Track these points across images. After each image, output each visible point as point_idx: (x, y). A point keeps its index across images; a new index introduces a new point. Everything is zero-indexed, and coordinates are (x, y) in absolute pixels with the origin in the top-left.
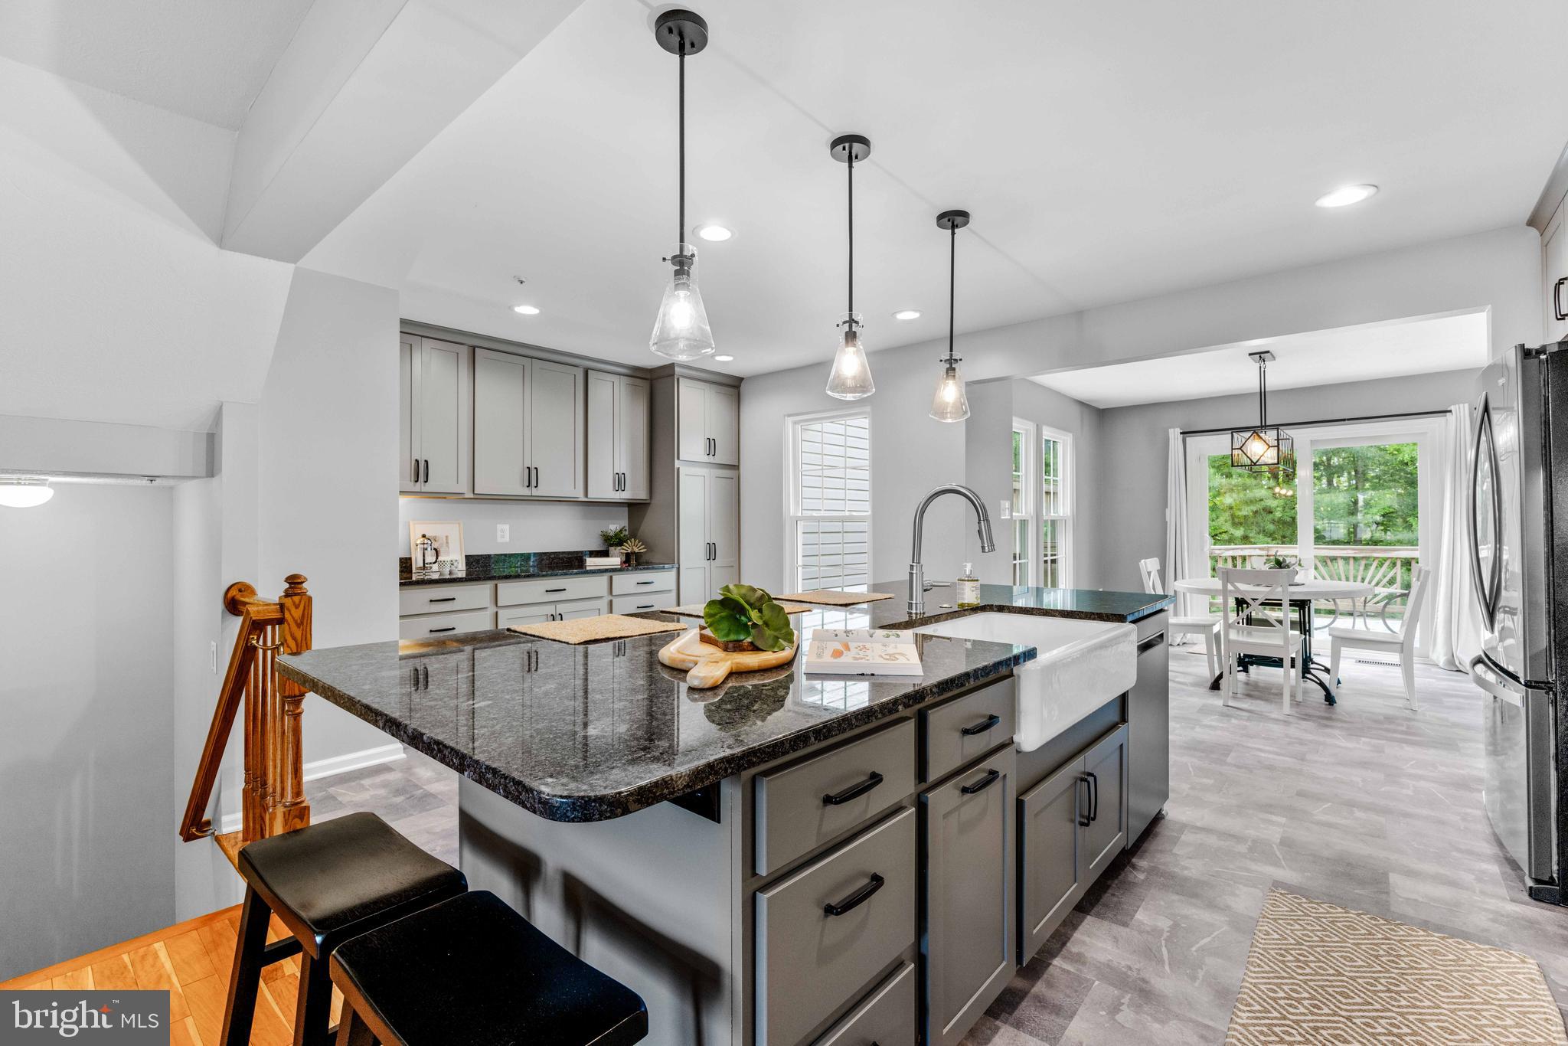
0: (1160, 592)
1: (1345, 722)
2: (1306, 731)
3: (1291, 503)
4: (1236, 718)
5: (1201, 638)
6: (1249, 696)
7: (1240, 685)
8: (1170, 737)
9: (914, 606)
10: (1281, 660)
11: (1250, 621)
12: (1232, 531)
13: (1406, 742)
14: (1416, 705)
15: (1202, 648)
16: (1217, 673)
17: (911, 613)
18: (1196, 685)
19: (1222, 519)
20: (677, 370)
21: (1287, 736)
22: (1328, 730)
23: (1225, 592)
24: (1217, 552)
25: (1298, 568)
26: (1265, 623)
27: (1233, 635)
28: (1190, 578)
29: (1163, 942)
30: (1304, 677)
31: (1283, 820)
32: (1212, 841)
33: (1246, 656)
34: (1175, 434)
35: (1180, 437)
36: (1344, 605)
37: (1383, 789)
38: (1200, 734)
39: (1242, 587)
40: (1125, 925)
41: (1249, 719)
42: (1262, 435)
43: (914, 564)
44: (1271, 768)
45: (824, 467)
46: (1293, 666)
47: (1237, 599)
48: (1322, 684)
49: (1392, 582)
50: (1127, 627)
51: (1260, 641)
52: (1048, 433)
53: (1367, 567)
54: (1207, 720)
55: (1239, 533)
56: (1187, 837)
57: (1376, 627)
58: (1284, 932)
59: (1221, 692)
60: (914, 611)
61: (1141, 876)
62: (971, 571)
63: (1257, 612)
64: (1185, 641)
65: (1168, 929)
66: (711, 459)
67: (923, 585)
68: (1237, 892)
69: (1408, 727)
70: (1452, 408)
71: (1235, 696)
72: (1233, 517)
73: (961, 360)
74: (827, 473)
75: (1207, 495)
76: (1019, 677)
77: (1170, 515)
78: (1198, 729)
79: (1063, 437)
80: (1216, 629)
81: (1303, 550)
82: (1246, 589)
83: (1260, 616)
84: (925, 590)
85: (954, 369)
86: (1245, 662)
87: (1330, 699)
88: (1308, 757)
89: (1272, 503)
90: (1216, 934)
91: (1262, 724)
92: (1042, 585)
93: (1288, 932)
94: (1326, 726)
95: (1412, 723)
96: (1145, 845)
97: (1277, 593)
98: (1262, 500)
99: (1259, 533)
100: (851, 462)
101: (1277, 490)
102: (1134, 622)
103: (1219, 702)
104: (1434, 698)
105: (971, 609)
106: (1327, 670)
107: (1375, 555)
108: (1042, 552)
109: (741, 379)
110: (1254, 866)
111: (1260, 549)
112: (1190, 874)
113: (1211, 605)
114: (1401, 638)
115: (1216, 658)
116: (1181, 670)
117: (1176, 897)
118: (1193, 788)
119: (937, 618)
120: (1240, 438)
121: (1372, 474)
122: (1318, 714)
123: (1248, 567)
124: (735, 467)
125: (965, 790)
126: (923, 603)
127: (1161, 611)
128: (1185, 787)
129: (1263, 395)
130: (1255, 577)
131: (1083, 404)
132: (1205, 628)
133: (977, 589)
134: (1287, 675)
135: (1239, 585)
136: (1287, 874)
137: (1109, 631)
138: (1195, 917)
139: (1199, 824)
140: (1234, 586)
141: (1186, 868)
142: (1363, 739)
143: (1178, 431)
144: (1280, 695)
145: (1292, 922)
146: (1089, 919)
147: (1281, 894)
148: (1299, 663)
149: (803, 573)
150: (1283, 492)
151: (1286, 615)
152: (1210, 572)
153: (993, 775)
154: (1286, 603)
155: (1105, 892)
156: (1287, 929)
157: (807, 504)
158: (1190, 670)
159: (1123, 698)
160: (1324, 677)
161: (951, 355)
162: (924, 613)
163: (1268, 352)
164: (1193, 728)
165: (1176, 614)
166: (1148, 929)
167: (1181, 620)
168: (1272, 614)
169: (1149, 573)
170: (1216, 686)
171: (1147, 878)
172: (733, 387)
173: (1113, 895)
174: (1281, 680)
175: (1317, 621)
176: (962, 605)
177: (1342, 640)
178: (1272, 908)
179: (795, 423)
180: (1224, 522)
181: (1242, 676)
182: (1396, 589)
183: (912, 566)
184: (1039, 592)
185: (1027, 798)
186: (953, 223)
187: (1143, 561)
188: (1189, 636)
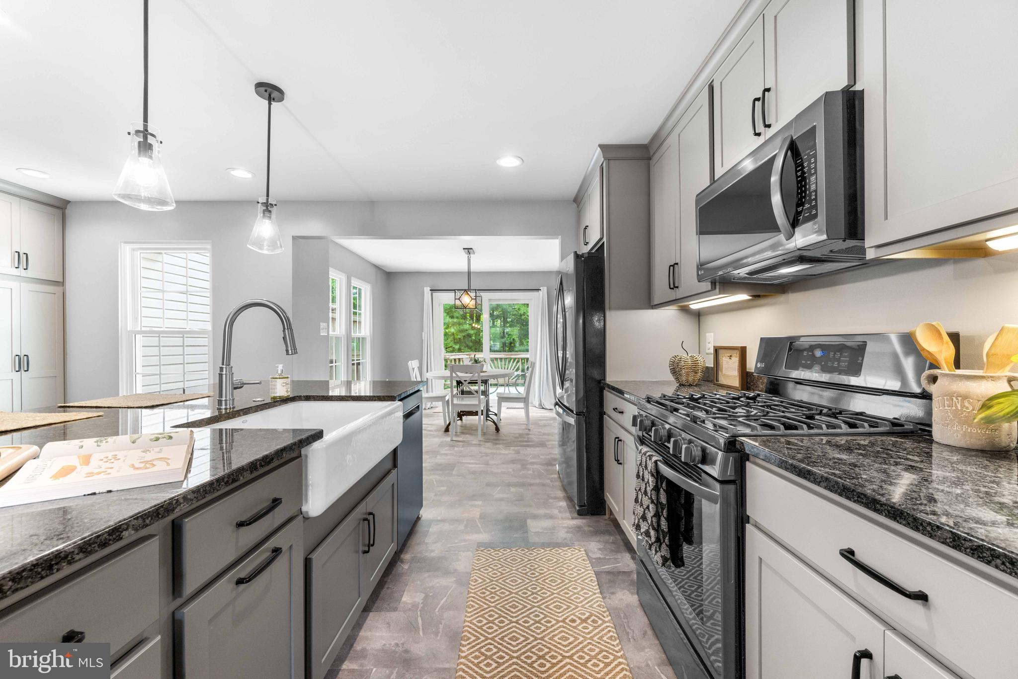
0: (419, 379)
1: (503, 440)
2: (488, 448)
3: (479, 332)
4: (457, 447)
5: (440, 403)
6: (463, 433)
7: (459, 427)
8: (424, 465)
9: (224, 403)
10: (477, 412)
11: (463, 392)
12: (454, 346)
13: (528, 446)
14: (531, 427)
15: (440, 409)
16: (448, 423)
17: (220, 409)
18: (436, 430)
19: (449, 340)
21: (481, 453)
22: (497, 446)
23: (451, 377)
24: (447, 357)
25: (484, 363)
26: (470, 393)
27: (456, 401)
28: (435, 370)
29: (419, 613)
30: (487, 419)
31: (480, 503)
32: (446, 527)
33: (461, 411)
34: (427, 290)
35: (430, 292)
36: (501, 381)
37: (521, 473)
38: (440, 460)
39: (460, 374)
40: (395, 609)
41: (463, 446)
42: (469, 293)
43: (224, 366)
44: (474, 473)
46: (482, 415)
47: (457, 381)
48: (494, 422)
49: (517, 370)
50: (398, 404)
51: (468, 402)
52: (355, 282)
53: (509, 362)
54: (443, 451)
55: (457, 347)
56: (434, 529)
57: (513, 391)
58: (484, 576)
59: (450, 433)
60: (223, 407)
61: (406, 567)
62: (282, 370)
63: (466, 388)
64: (432, 406)
65: (422, 601)
66: (21, 273)
67: (233, 384)
68: (460, 557)
69: (528, 439)
70: (541, 288)
71: (456, 435)
72: (454, 339)
73: (276, 205)
75: (443, 327)
76: (306, 456)
77: (424, 336)
78: (439, 457)
79: (365, 286)
80: (447, 398)
81: (485, 355)
82: (461, 375)
83: (468, 389)
84: (235, 388)
85: (270, 212)
86: (461, 415)
87: (497, 429)
88: (490, 462)
89: (472, 332)
90: (449, 593)
91: (469, 448)
92: (350, 379)
93: (486, 575)
94: (497, 444)
95: (530, 436)
96: (409, 542)
97: (476, 377)
98: (467, 330)
99: (466, 347)
101: (474, 325)
102: (401, 400)
103: (449, 439)
104: (537, 423)
105: (281, 401)
106: (496, 415)
107: (512, 357)
108: (351, 358)
110: (468, 537)
111: (467, 355)
112: (435, 555)
113: (445, 385)
114: (524, 396)
115: (447, 414)
116: (430, 423)
117: (426, 575)
118: (436, 495)
119: (246, 411)
120: (458, 294)
121: (509, 320)
122: (492, 438)
123: (461, 363)
124: (62, 283)
125: (240, 582)
126: (233, 400)
127: (418, 391)
128: (432, 495)
129: (469, 273)
130: (466, 369)
131: (377, 268)
132: (441, 398)
133: (287, 384)
134: (480, 418)
135: (458, 373)
136: (484, 537)
137: (386, 407)
138: (438, 585)
139: (439, 518)
140: (456, 374)
141: (433, 551)
142: (512, 448)
143: (429, 289)
144: (477, 430)
145: (487, 568)
146: (371, 614)
147: (482, 551)
148: (485, 413)
150: (476, 326)
151: (479, 388)
152: (444, 368)
153: (277, 551)
154: (479, 382)
155: (382, 588)
156: (485, 573)
158: (434, 422)
159: (395, 451)
160: (494, 418)
161: (268, 199)
162: (233, 408)
163: (472, 249)
164: (436, 457)
165: (427, 392)
166: (410, 606)
167: (430, 395)
168: (474, 388)
169: (413, 369)
170: (447, 430)
171: (409, 567)
172: (58, 208)
173: (388, 588)
174: (477, 422)
175: (492, 390)
176: (274, 398)
177: (502, 399)
178: (477, 562)
179: (133, 250)
181: (459, 422)
182: (519, 373)
183: (221, 369)
184: (348, 384)
185: (314, 556)
186: (270, 95)
187: (410, 362)
188: (434, 403)
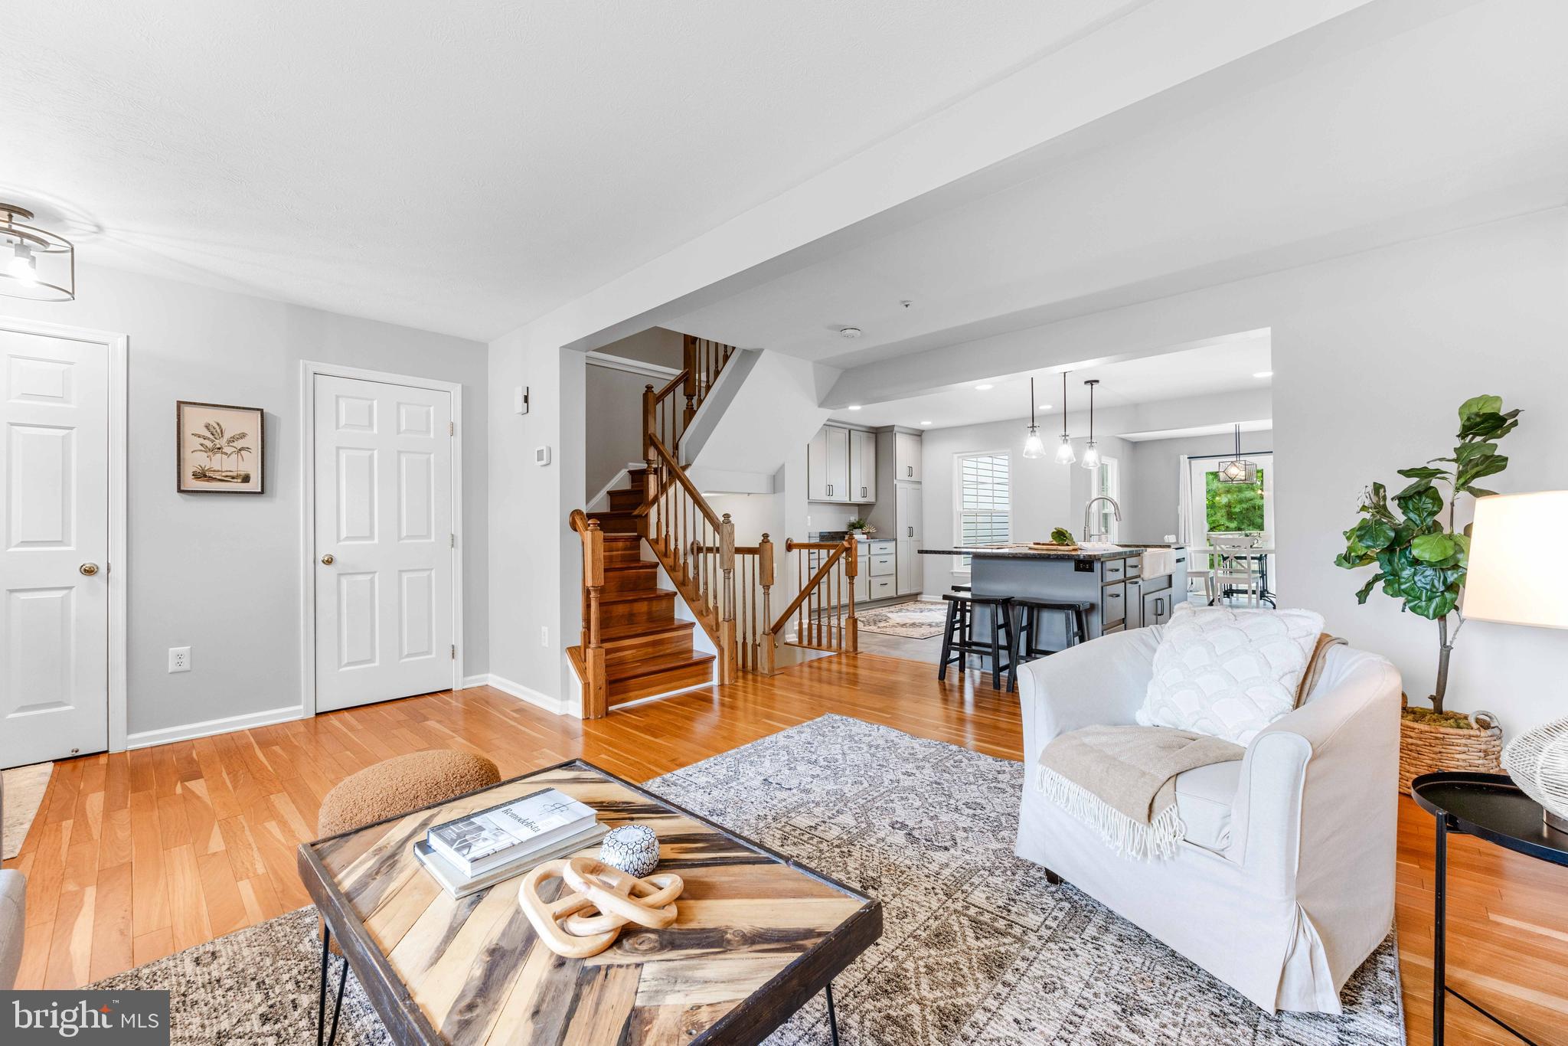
20: (896, 429)
34: (1184, 459)
35: (1188, 460)
45: (977, 483)
66: (909, 479)
74: (980, 486)
77: (1181, 509)
79: (1112, 461)
98: (1251, 500)
99: (1250, 525)
100: (996, 480)
109: (923, 431)
124: (920, 483)
129: (1238, 435)
143: (1186, 456)
149: (964, 561)
157: (966, 505)
172: (919, 435)
179: (959, 457)
180: (1221, 517)
